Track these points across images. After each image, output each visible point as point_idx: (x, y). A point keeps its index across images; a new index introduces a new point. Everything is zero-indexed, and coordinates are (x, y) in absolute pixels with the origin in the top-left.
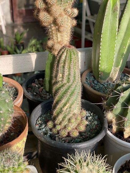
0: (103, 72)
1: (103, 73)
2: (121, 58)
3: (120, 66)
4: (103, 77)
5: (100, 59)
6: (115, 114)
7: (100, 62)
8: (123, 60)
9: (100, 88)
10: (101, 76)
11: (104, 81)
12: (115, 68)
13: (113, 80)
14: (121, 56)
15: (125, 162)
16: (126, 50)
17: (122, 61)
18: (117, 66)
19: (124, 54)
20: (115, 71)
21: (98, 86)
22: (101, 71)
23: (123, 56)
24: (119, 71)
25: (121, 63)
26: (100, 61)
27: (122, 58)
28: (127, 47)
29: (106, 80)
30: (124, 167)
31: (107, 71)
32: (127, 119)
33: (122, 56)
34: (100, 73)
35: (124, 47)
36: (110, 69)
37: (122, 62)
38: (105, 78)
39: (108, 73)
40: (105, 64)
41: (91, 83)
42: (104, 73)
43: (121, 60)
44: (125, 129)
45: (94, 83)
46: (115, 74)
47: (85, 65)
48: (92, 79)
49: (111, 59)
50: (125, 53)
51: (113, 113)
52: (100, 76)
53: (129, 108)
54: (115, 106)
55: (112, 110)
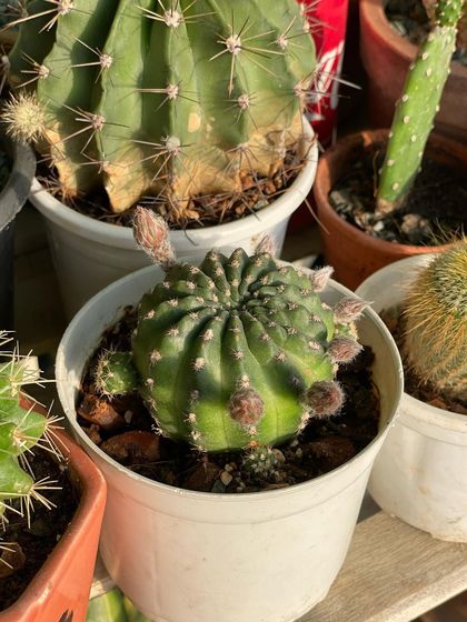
6: (50, 107)
30: (117, 335)
32: (102, 119)
44: (106, 166)
51: (43, 103)
53: (104, 64)
54: (43, 67)
55: (32, 88)
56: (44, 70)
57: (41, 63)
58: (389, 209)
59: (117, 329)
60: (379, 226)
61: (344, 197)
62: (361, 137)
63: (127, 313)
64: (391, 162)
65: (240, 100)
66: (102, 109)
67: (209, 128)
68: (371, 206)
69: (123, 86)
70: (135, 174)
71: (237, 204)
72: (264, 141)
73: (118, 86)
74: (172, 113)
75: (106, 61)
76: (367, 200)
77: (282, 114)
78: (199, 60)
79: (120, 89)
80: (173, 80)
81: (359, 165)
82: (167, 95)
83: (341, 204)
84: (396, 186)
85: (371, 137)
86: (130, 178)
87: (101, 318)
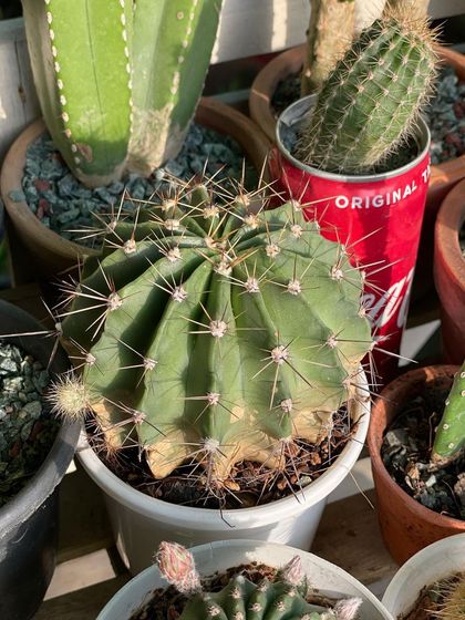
0: (91, 142)
1: (90, 150)
2: (169, 65)
3: (171, 106)
4: (95, 163)
5: (61, 86)
7: (63, 101)
8: (181, 78)
9: (80, 215)
10: (84, 160)
11: (106, 179)
12: (151, 116)
13: (148, 167)
14: (171, 59)
15: (151, 596)
16: (189, 31)
17: (176, 80)
18: (160, 105)
19: (181, 46)
20: (153, 128)
21: (76, 206)
22: (79, 141)
23: (181, 59)
24: (172, 126)
25: (174, 90)
26: (62, 97)
27: (178, 68)
28: (192, 16)
29: (113, 171)
31: (108, 135)
33: (176, 55)
34: (74, 148)
35: (181, 16)
36: (124, 126)
37: (180, 84)
38: (108, 165)
39: (115, 143)
40: (88, 109)
41: (42, 196)
42: (93, 148)
43: (173, 76)
44: (148, 447)
45: (57, 193)
46: (156, 139)
47: (24, 101)
48: (51, 169)
49: (113, 80)
50: (186, 43)
51: (90, 384)
52: (77, 160)
53: (147, 367)
54: (90, 355)
55: (79, 373)
56: (91, 358)
57: (89, 351)
58: (445, 461)
59: (145, 615)
60: (432, 481)
61: (399, 439)
62: (424, 372)
63: (157, 596)
64: (446, 426)
65: (283, 404)
66: (143, 405)
67: (252, 418)
68: (425, 456)
69: (166, 381)
70: (177, 448)
71: (280, 479)
72: (312, 417)
73: (161, 381)
74: (212, 417)
75: (150, 364)
76: (423, 444)
77: (330, 399)
78: (246, 358)
79: (163, 384)
80: (215, 387)
81: (419, 399)
82: (207, 401)
83: (395, 447)
84: (451, 446)
85: (432, 373)
86: (172, 452)
87: (129, 606)
